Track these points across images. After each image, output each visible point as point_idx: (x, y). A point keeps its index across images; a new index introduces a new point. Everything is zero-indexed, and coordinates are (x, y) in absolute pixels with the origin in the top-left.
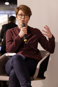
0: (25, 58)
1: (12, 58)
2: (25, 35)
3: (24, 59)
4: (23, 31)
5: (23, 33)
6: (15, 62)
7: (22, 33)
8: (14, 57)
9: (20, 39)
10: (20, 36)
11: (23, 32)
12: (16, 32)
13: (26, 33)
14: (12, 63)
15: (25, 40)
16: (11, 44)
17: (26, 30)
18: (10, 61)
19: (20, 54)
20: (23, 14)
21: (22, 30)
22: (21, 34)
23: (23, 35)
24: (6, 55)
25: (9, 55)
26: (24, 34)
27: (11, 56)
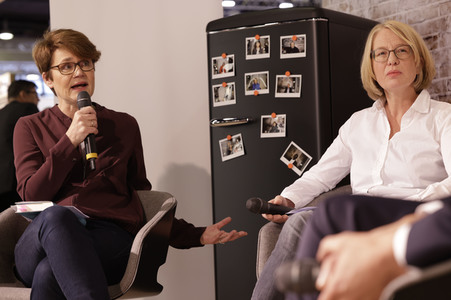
0: (86, 219)
1: (39, 221)
2: (90, 135)
3: (84, 222)
4: (81, 123)
5: (82, 129)
6: (51, 235)
7: (78, 128)
8: (49, 215)
9: (70, 150)
10: (72, 140)
11: (83, 125)
12: (50, 127)
13: (94, 130)
14: (40, 238)
15: (89, 156)
16: (37, 167)
17: (94, 116)
19: (68, 204)
20: (75, 60)
21: (80, 120)
22: (76, 131)
23: (84, 138)
24: (19, 211)
25: (28, 211)
26: (84, 132)
27: (37, 214)
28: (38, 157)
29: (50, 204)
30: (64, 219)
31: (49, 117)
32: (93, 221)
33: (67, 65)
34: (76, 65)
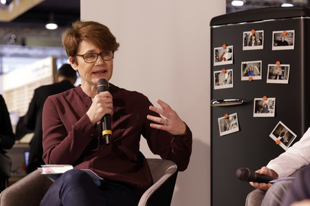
0: (101, 181)
1: (61, 181)
2: (106, 115)
3: (98, 183)
4: (99, 104)
5: (100, 110)
7: (97, 109)
8: (68, 177)
9: (89, 128)
10: (91, 118)
11: (101, 106)
13: (110, 111)
15: (104, 132)
17: (110, 100)
18: (55, 189)
20: (98, 51)
21: (99, 102)
22: (95, 112)
23: (101, 117)
24: (44, 173)
25: (52, 172)
26: (102, 112)
27: (59, 175)
28: (61, 130)
29: (70, 168)
30: (81, 180)
31: (73, 96)
32: (106, 182)
33: (91, 55)
34: (98, 55)
